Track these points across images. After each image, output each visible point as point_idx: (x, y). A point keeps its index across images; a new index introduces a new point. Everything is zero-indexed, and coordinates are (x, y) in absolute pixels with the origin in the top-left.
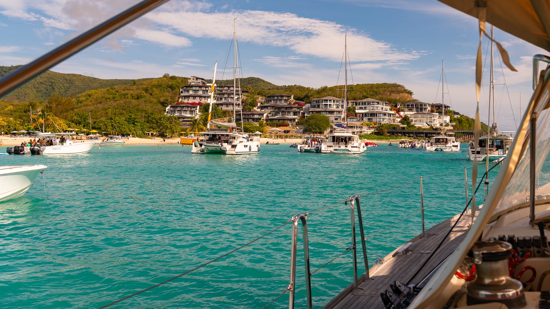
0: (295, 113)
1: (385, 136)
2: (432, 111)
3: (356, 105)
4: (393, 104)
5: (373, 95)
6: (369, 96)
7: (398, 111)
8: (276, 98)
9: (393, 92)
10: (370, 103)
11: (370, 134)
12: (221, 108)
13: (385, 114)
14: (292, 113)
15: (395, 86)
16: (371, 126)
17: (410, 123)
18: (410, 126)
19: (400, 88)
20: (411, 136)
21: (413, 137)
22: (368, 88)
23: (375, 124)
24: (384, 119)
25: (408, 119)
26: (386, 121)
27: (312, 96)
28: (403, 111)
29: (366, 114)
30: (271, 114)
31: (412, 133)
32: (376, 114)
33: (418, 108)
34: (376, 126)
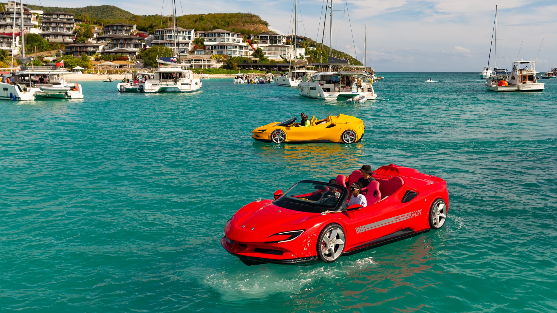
0: (136, 46)
1: (234, 69)
2: (288, 43)
3: (205, 36)
4: (246, 36)
5: (225, 26)
6: (220, 27)
7: (251, 43)
8: (115, 28)
9: (247, 22)
10: (220, 34)
11: (219, 68)
12: (48, 40)
13: (236, 47)
14: (132, 46)
15: (249, 17)
16: (220, 59)
17: (262, 56)
18: (263, 59)
19: (255, 18)
20: (264, 70)
21: (265, 70)
22: (219, 18)
23: (224, 57)
24: (235, 52)
25: (261, 52)
26: (237, 53)
27: (156, 26)
28: (256, 43)
29: (215, 47)
30: (108, 47)
31: (264, 66)
32: (227, 47)
33: (272, 40)
34: (226, 59)
